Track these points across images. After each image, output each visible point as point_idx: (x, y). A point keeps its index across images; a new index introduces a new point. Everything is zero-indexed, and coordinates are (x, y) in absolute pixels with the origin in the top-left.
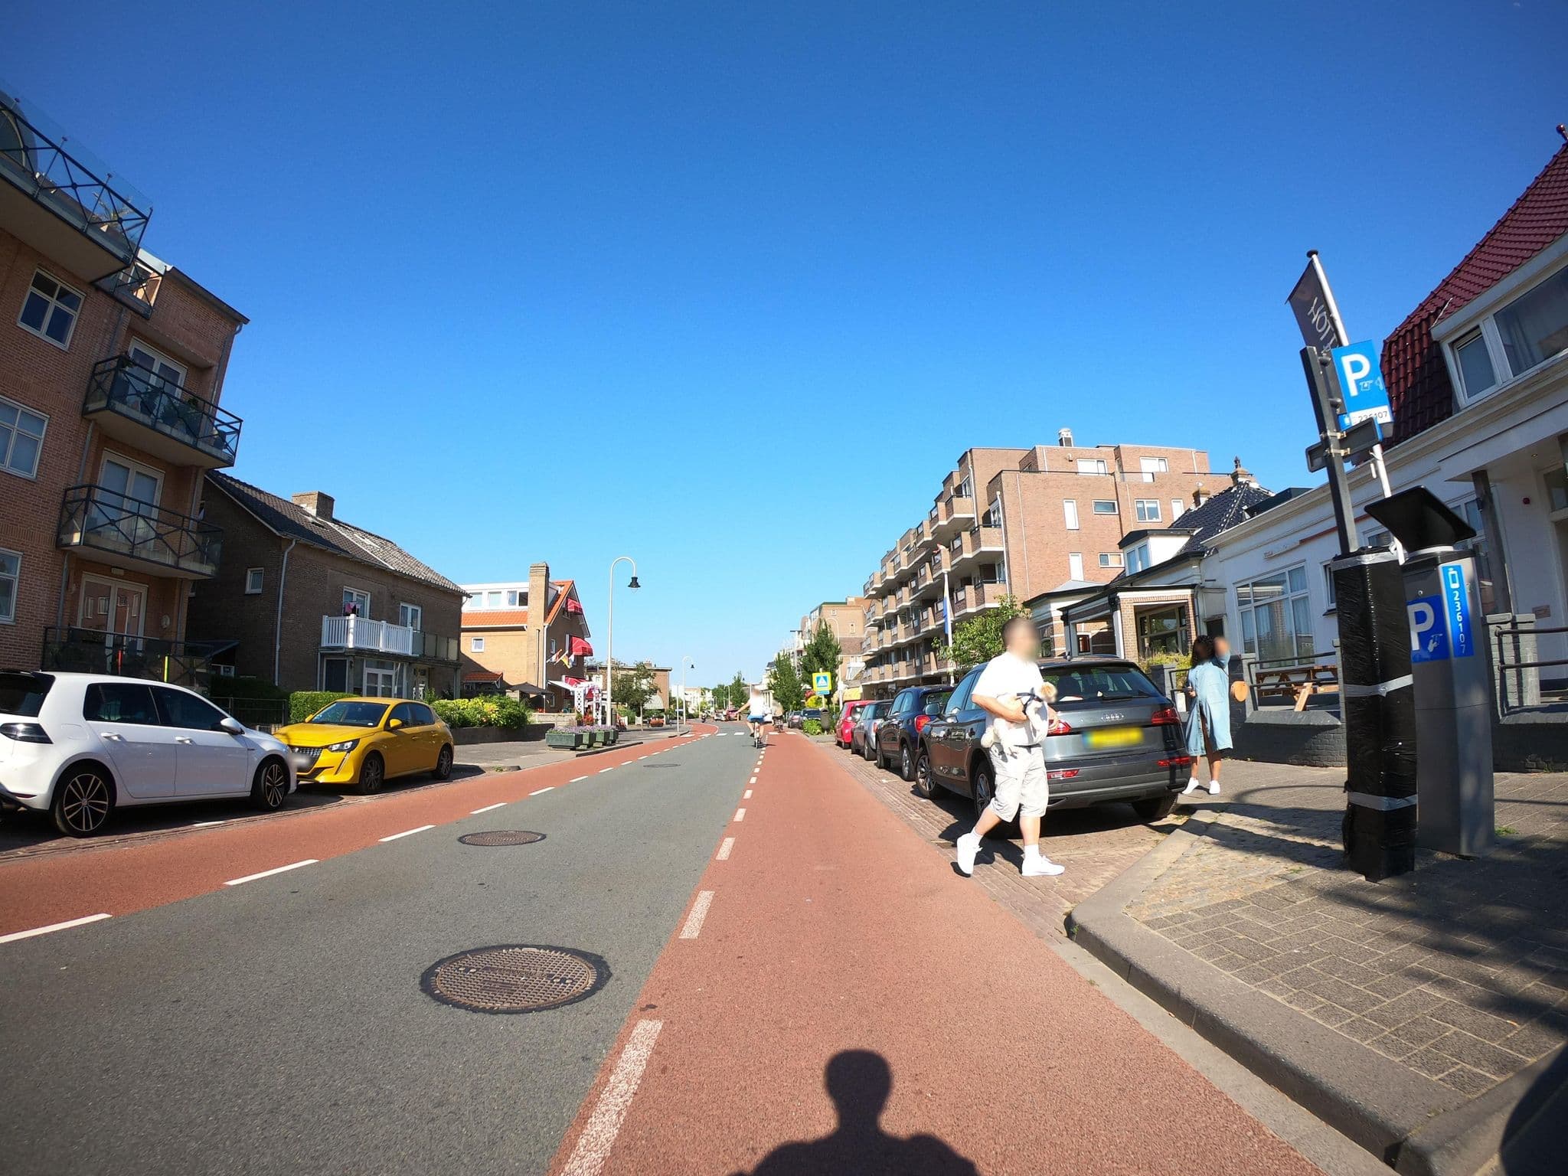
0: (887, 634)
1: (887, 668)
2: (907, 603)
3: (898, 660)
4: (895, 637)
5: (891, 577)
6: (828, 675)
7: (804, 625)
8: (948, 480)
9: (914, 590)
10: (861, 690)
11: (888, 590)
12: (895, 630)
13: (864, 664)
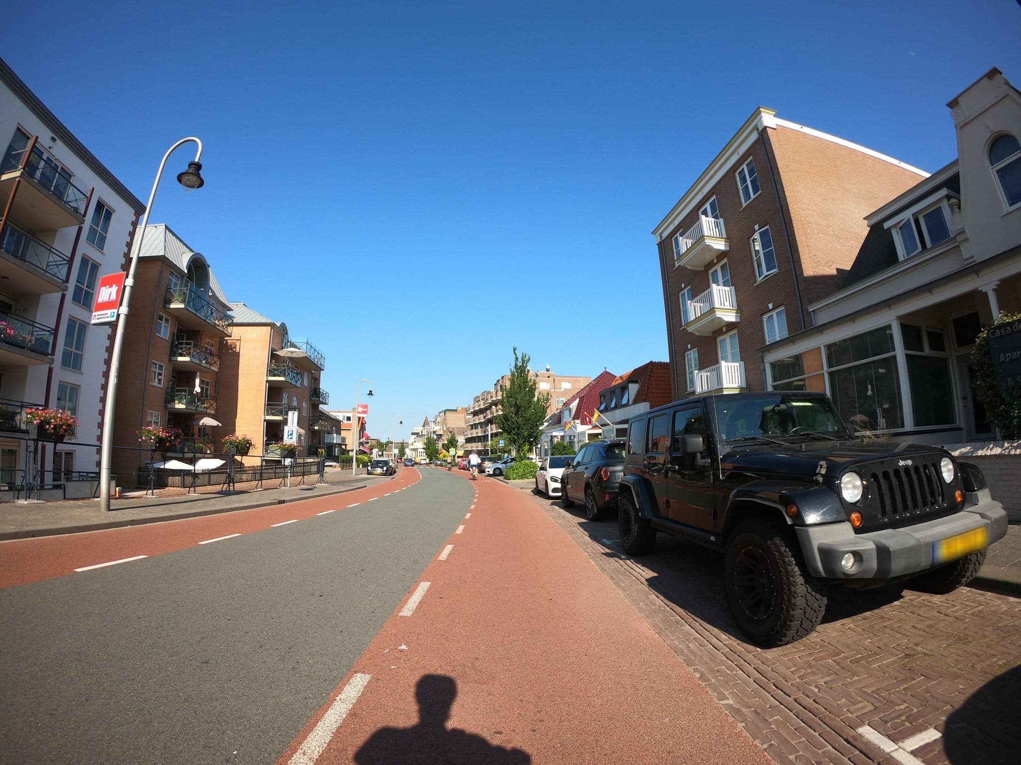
0: (474, 431)
1: (473, 444)
2: (482, 421)
3: (479, 442)
4: (477, 433)
5: (477, 409)
6: (454, 449)
7: (436, 418)
8: (498, 381)
9: (485, 417)
10: (463, 452)
11: (475, 413)
12: (477, 430)
13: (464, 440)
